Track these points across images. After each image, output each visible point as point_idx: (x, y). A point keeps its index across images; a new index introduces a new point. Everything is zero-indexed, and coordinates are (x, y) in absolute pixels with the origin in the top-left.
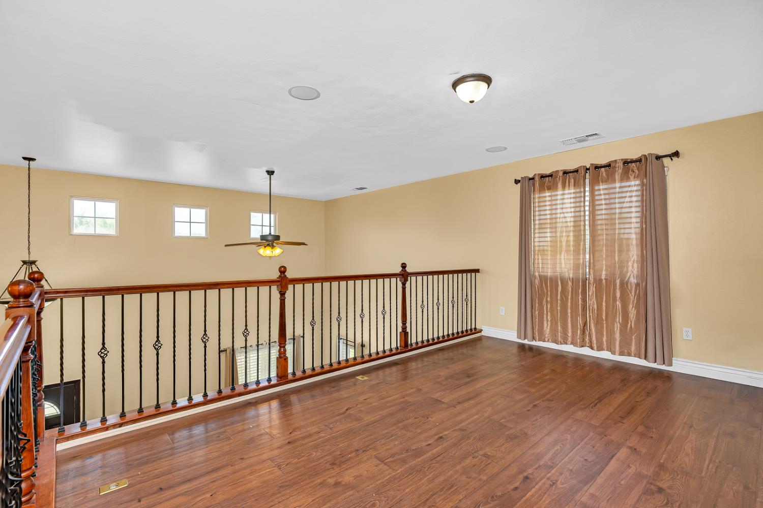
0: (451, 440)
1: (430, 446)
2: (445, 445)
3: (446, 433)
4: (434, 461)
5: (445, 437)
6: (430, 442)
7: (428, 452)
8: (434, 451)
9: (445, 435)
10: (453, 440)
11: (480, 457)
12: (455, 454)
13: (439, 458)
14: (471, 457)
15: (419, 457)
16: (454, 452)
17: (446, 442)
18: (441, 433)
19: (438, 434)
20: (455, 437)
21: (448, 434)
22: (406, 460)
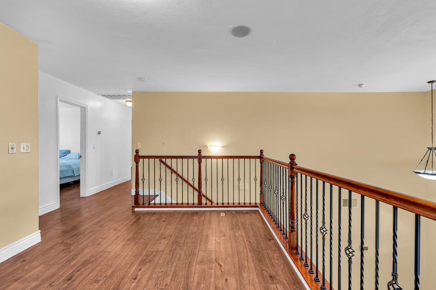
0: (127, 281)
1: (139, 270)
2: (129, 275)
3: (134, 284)
4: (131, 263)
5: (133, 281)
6: (140, 272)
7: (137, 266)
8: (134, 268)
9: (133, 283)
10: (125, 281)
11: (102, 278)
12: (120, 272)
13: (129, 266)
14: (108, 275)
15: (141, 261)
16: (121, 273)
17: (129, 278)
18: (137, 282)
19: (139, 280)
20: (125, 285)
21: (131, 285)
22: (146, 257)
